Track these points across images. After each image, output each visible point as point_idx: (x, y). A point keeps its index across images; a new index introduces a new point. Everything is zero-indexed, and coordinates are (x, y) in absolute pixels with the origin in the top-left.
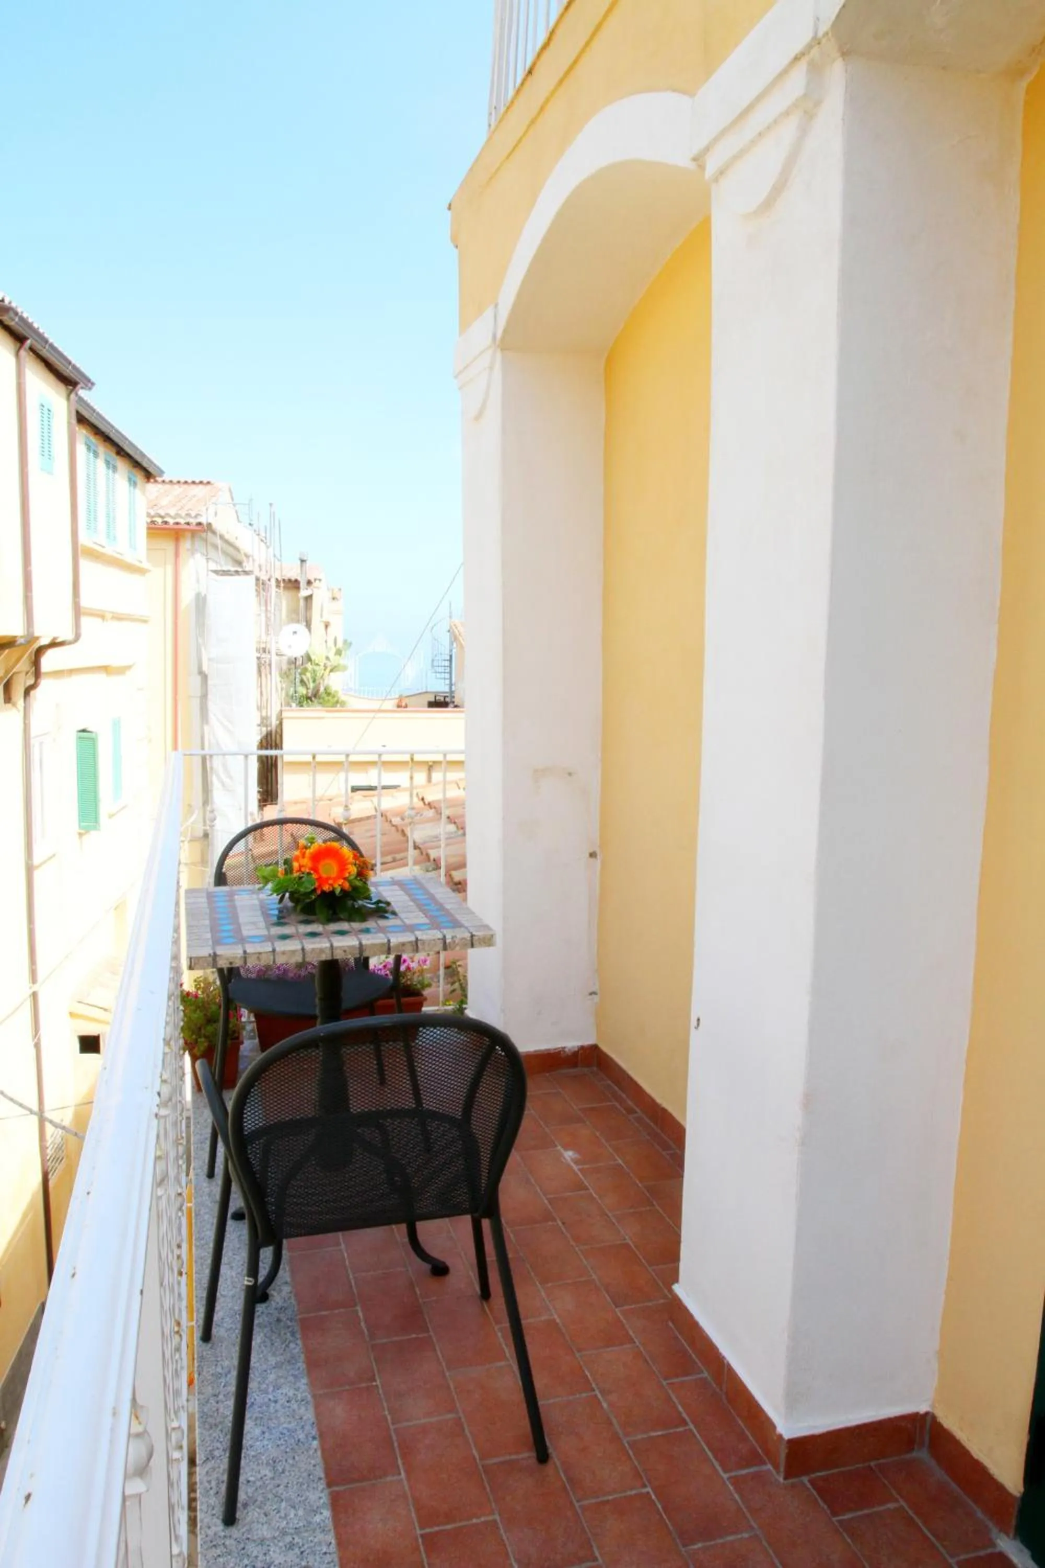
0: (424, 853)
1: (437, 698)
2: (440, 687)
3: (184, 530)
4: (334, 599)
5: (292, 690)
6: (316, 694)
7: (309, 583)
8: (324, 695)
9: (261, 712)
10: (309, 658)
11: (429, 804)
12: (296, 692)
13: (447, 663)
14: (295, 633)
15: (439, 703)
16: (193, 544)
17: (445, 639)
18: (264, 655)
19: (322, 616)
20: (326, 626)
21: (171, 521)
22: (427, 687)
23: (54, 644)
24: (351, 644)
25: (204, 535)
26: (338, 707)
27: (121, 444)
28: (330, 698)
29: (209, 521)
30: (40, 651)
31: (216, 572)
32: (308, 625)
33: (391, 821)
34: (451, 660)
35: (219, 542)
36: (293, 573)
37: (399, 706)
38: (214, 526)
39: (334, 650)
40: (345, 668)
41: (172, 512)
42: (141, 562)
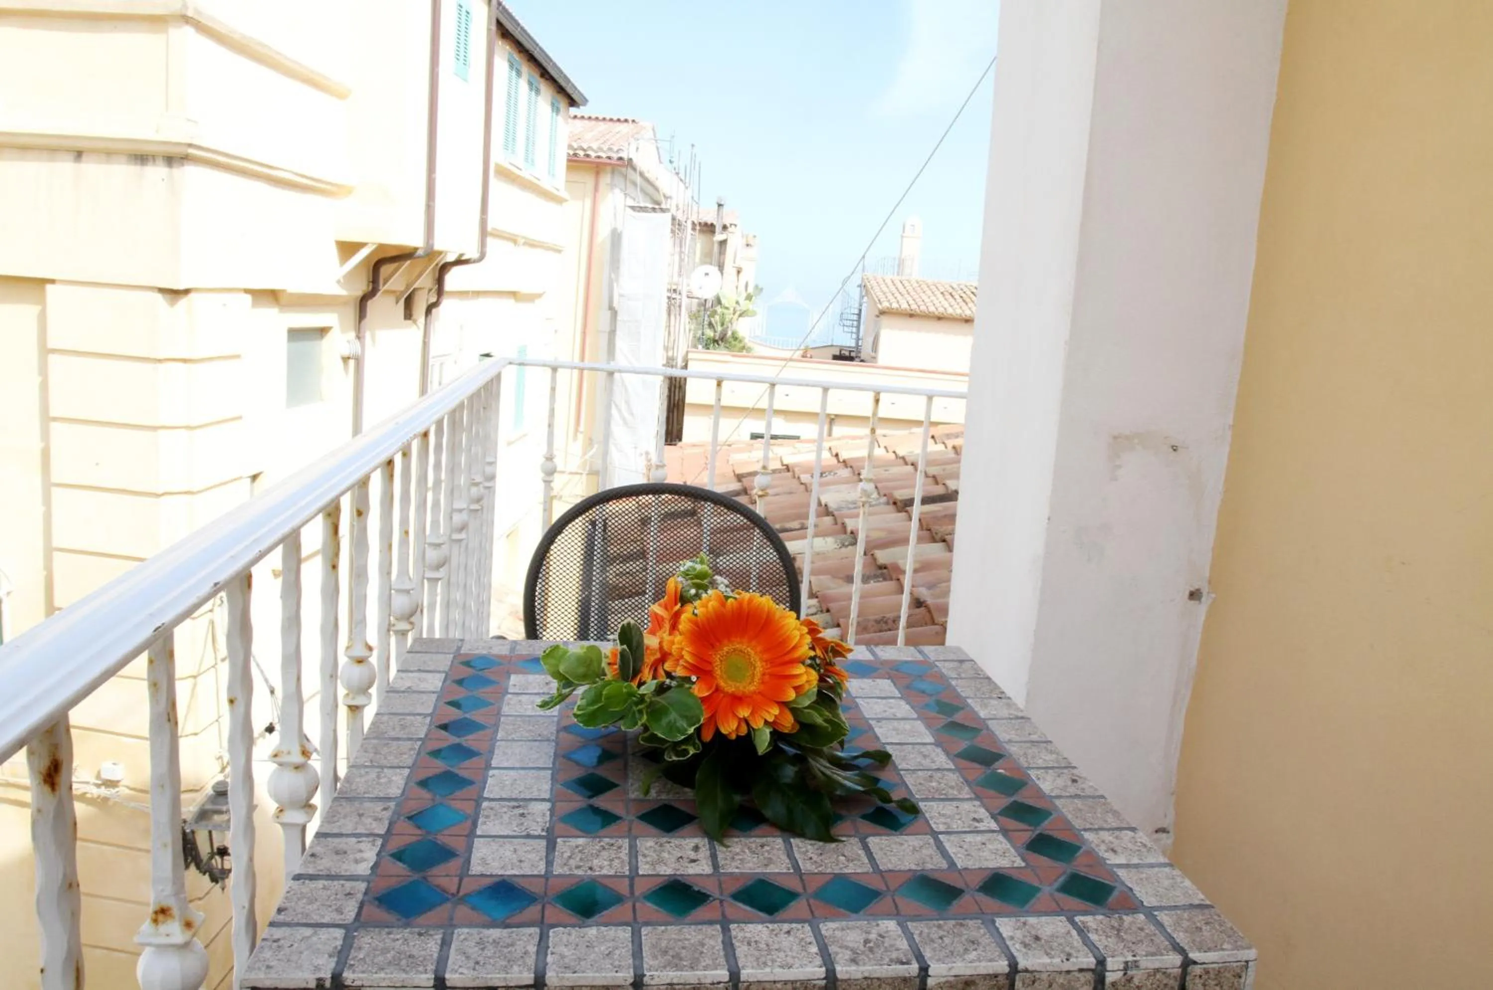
0: (839, 521)
1: (843, 352)
2: (847, 341)
3: (606, 164)
4: (748, 245)
5: (700, 332)
6: (723, 338)
7: (725, 227)
8: (731, 340)
9: (667, 352)
10: (719, 301)
11: (844, 461)
12: (703, 334)
13: (855, 317)
14: (707, 274)
15: (844, 356)
16: (612, 178)
17: (855, 293)
18: (674, 296)
19: (734, 262)
20: (739, 272)
21: (593, 154)
22: (832, 340)
23: (459, 262)
24: (762, 289)
25: (624, 170)
26: (744, 353)
27: (545, 64)
28: (736, 343)
29: (630, 156)
30: (444, 268)
31: (633, 208)
32: (721, 267)
33: (799, 478)
34: (859, 315)
35: (639, 180)
36: (710, 217)
37: (803, 356)
38: (635, 161)
39: (744, 295)
40: (754, 314)
41: (595, 146)
42: (558, 190)
